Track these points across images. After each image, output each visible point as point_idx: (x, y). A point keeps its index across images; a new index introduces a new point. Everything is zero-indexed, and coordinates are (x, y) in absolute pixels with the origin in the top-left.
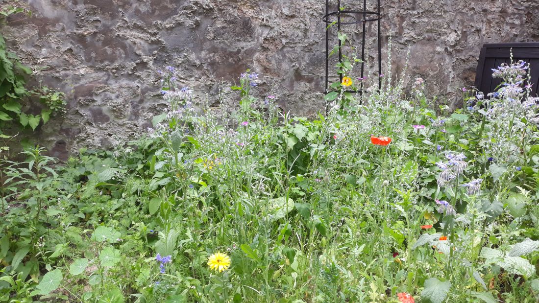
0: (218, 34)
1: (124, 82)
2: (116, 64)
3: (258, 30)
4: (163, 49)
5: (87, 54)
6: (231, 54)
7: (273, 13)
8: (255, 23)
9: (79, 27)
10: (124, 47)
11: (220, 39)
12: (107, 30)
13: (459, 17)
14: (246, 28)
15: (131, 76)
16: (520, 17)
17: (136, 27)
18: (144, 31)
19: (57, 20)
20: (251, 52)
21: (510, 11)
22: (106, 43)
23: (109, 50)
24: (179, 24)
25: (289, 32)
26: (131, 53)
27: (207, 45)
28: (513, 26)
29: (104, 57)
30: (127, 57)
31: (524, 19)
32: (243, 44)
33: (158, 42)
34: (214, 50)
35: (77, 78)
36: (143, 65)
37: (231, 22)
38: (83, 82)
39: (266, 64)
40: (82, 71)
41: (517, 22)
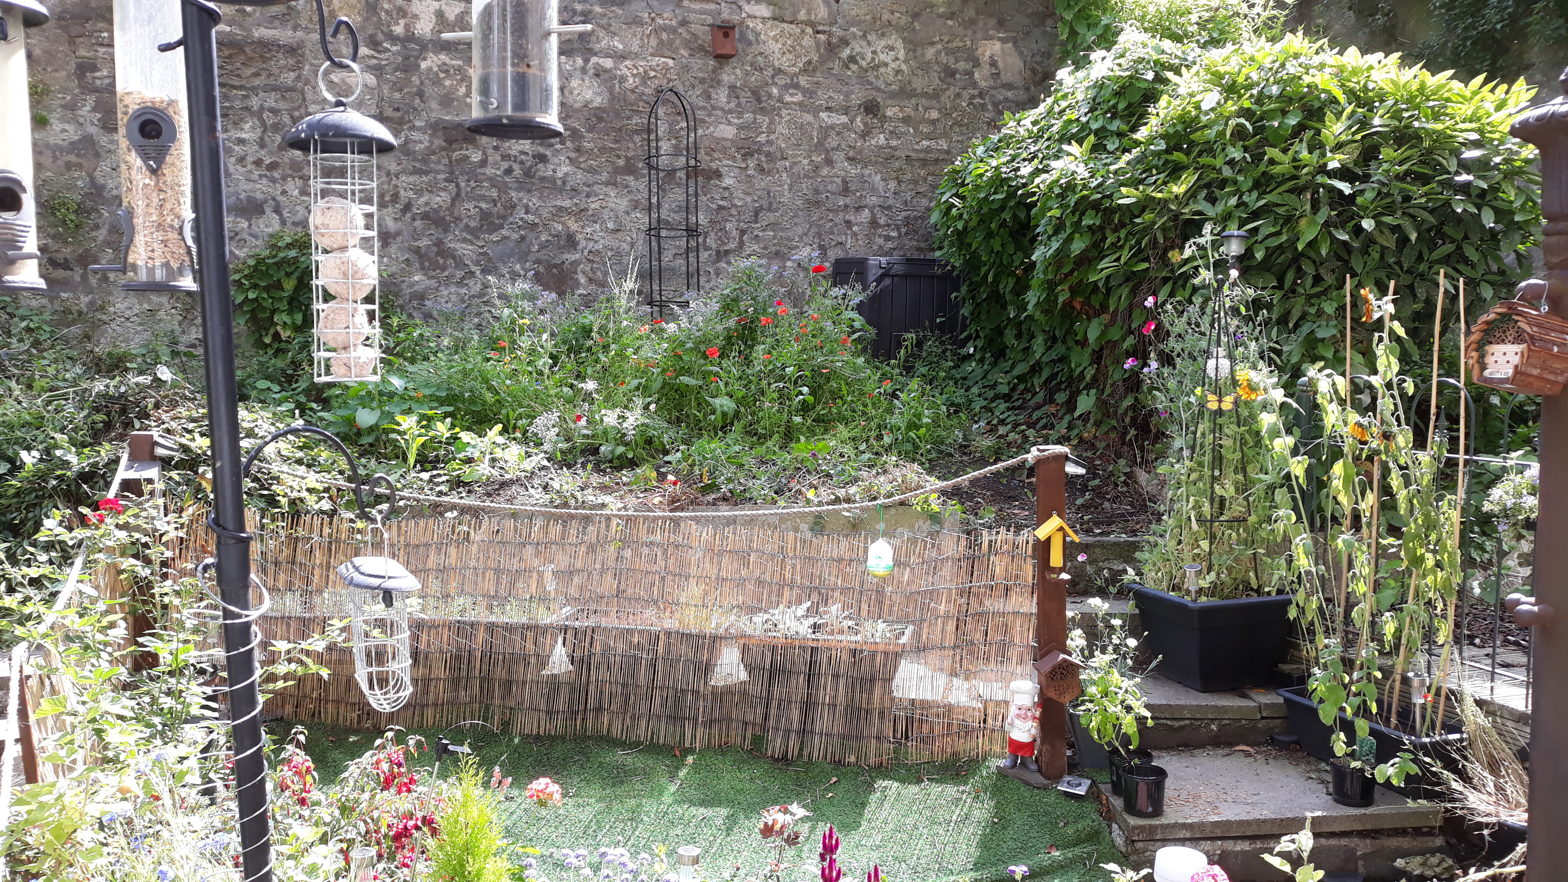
0: (542, 247)
1: (453, 289)
2: (446, 273)
3: (583, 243)
4: (490, 260)
5: (422, 264)
6: (555, 266)
7: (597, 226)
8: (579, 237)
9: (416, 240)
10: (454, 258)
11: (544, 251)
12: (439, 243)
13: (814, 230)
14: (571, 242)
15: (460, 283)
16: (898, 228)
17: (465, 240)
18: (472, 243)
19: (398, 233)
20: (576, 263)
21: (882, 222)
22: (438, 254)
23: (441, 261)
24: (505, 238)
25: (615, 244)
26: (460, 263)
27: (532, 257)
28: (888, 238)
29: (435, 266)
30: (457, 267)
31: (903, 230)
32: (566, 256)
33: (485, 254)
34: (538, 262)
35: (412, 285)
36: (472, 274)
37: (554, 236)
38: (416, 288)
39: (591, 275)
40: (416, 278)
41: (894, 234)
